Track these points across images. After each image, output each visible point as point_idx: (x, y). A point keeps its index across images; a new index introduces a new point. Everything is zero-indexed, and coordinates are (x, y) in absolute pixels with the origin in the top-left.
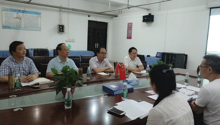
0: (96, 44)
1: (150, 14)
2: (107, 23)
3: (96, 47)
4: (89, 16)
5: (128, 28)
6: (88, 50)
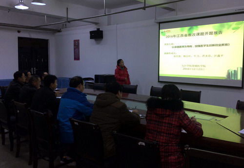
1: (98, 29)
2: (48, 40)
3: (33, 73)
4: (19, 32)
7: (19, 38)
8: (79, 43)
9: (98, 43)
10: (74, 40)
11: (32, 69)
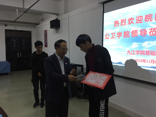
0: (18, 53)
1: (57, 19)
2: (31, 32)
3: (18, 57)
4: (6, 25)
5: (45, 35)
6: (6, 60)
7: (6, 30)
10: (45, 31)
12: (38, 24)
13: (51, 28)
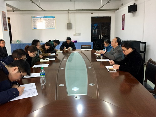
1: (134, 4)
2: (111, 17)
4: (92, 13)
6: (91, 41)
7: (92, 18)
8: (124, 17)
9: (134, 16)
10: (123, 15)
11: (100, 36)
12: (117, 10)
13: (128, 12)
